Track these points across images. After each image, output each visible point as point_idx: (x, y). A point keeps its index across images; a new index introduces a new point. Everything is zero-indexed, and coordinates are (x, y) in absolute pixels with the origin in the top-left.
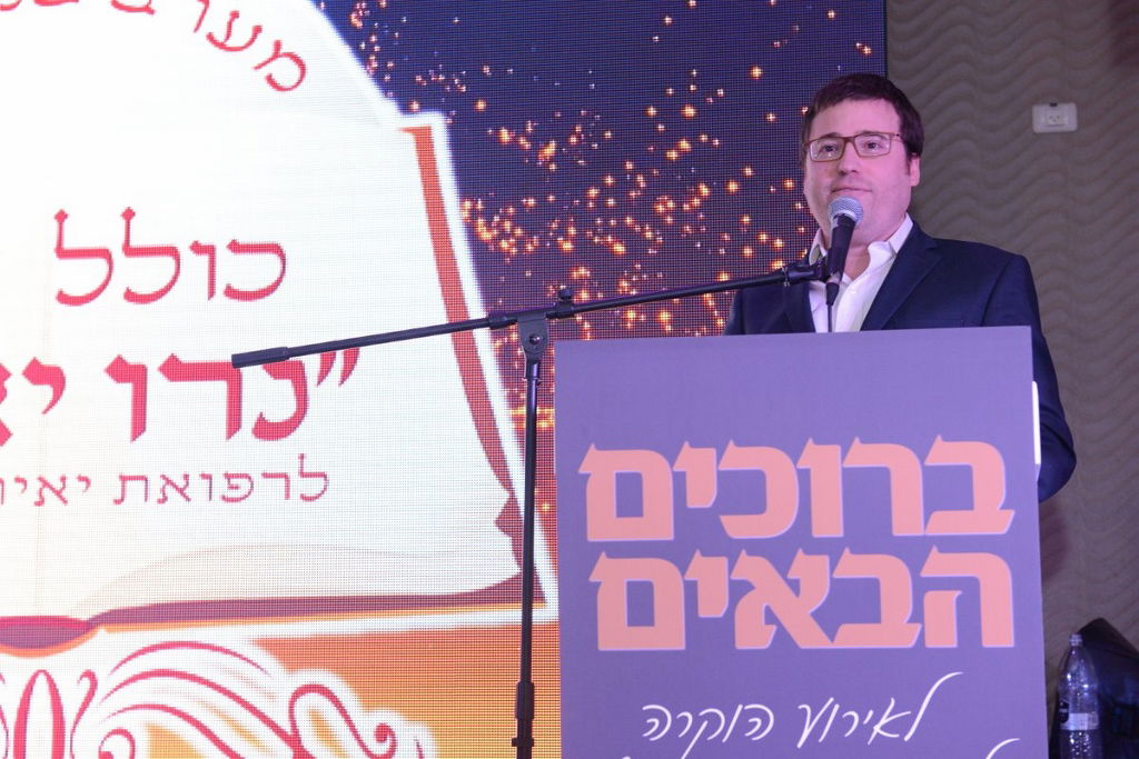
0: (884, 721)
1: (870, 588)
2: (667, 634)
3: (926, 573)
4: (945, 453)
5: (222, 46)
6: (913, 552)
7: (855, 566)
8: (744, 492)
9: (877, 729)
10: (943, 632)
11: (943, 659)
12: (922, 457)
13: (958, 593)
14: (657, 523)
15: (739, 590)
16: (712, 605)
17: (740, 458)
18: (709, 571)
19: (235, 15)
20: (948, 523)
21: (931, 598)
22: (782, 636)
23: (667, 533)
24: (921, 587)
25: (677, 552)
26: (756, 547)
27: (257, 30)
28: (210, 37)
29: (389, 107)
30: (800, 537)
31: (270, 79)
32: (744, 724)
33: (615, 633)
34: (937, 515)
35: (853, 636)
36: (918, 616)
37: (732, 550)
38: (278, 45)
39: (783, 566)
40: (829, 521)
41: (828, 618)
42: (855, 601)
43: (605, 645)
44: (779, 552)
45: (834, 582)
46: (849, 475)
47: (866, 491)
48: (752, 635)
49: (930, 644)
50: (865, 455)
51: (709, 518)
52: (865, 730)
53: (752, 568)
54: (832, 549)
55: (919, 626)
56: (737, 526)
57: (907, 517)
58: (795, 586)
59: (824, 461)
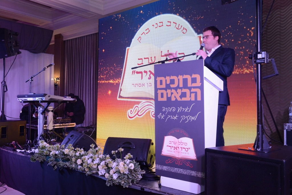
0: (187, 109)
1: (185, 93)
2: (165, 99)
3: (191, 91)
4: (194, 76)
5: (177, 29)
6: (190, 88)
7: (184, 90)
8: (172, 82)
9: (186, 110)
10: (193, 99)
11: (193, 102)
12: (191, 76)
13: (195, 94)
14: (164, 86)
15: (172, 93)
16: (169, 96)
17: (172, 77)
18: (169, 91)
19: (179, 25)
20: (194, 85)
21: (192, 94)
22: (176, 99)
23: (165, 87)
24: (191, 93)
25: (166, 89)
26: (174, 88)
27: (182, 26)
28: (176, 28)
29: (196, 34)
30: (178, 87)
31: (183, 32)
32: (172, 110)
33: (160, 99)
34: (193, 84)
35: (184, 99)
36: (190, 97)
37: (171, 89)
38: (184, 28)
39: (176, 91)
40: (181, 85)
41: (181, 97)
42: (184, 95)
43: (159, 100)
44: (176, 89)
45: (182, 92)
46: (183, 79)
47: (185, 81)
48: (173, 99)
49: (192, 100)
50: (185, 77)
51: (169, 85)
52: (185, 110)
53: (173, 91)
54: (181, 88)
55: (190, 98)
56: (172, 86)
57: (189, 84)
58: (177, 93)
59: (181, 77)
